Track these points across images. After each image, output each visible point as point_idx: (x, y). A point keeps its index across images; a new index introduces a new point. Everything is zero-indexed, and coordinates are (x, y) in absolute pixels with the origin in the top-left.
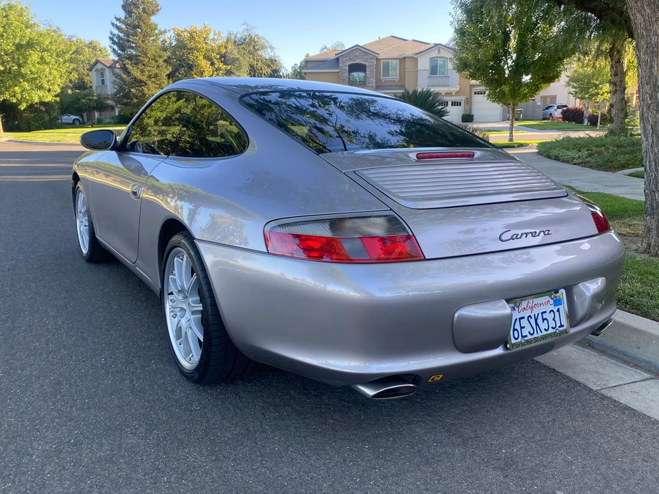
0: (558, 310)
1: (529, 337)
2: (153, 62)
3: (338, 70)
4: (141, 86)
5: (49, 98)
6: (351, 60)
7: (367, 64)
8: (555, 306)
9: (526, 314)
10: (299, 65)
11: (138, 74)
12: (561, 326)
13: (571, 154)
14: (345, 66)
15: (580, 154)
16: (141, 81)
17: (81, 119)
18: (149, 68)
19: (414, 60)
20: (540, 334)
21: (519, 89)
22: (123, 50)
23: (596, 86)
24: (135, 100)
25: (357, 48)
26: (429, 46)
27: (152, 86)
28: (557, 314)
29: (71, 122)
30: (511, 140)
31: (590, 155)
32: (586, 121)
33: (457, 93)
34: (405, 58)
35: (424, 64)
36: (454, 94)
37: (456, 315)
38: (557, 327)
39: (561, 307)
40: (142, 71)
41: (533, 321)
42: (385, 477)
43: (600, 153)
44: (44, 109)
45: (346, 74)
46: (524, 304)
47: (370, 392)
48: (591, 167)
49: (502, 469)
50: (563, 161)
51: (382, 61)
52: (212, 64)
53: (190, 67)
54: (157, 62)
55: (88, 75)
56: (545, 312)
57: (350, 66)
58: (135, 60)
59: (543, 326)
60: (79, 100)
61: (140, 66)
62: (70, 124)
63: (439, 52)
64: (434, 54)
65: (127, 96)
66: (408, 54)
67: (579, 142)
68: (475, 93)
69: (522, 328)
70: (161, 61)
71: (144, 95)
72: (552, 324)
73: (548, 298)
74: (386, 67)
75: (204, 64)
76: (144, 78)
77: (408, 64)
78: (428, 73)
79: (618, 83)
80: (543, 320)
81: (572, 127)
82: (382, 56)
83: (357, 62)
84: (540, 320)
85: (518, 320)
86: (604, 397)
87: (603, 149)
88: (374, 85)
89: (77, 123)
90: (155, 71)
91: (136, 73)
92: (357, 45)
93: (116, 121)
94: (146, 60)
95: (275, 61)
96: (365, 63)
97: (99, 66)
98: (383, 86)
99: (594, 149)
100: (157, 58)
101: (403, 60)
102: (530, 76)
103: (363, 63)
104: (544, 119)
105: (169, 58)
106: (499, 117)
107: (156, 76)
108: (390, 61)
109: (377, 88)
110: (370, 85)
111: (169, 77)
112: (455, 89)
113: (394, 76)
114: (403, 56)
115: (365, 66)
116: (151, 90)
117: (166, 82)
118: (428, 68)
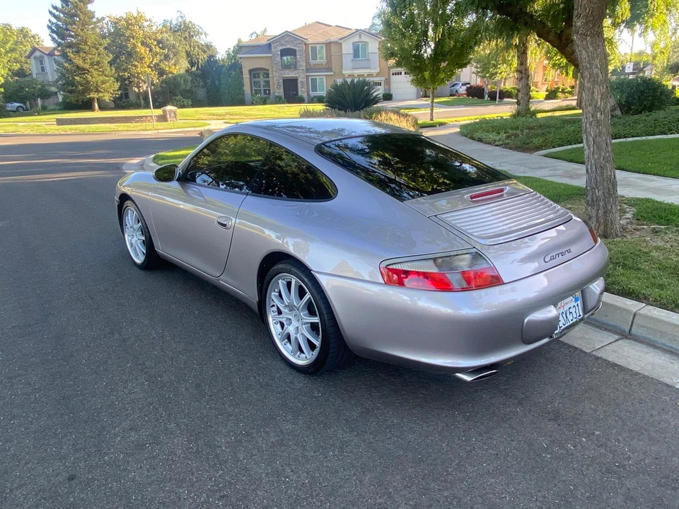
0: (577, 305)
1: (563, 326)
2: (94, 50)
3: (271, 55)
4: (84, 74)
6: (282, 45)
7: (297, 49)
9: (561, 311)
10: (232, 49)
11: (80, 62)
13: (492, 136)
14: (277, 51)
15: (500, 136)
16: (84, 69)
17: (24, 106)
18: (91, 56)
19: (338, 44)
20: (569, 324)
22: (63, 39)
23: (495, 66)
24: (80, 87)
25: (287, 35)
26: (351, 32)
27: (95, 73)
28: (577, 307)
29: (15, 109)
30: (432, 119)
31: (508, 137)
32: (486, 96)
33: (378, 75)
34: (330, 43)
35: (347, 48)
36: (375, 75)
37: (526, 320)
38: (578, 317)
39: (579, 302)
40: (84, 60)
41: (564, 315)
42: (480, 435)
43: (516, 135)
45: (278, 59)
46: (559, 305)
47: (468, 378)
48: (511, 149)
49: (554, 420)
50: (486, 143)
51: (310, 46)
52: (151, 50)
53: (130, 55)
54: (97, 49)
55: (26, 63)
56: (570, 308)
57: (281, 51)
58: (76, 48)
59: (570, 317)
60: (23, 88)
61: (82, 54)
62: (14, 111)
63: (360, 37)
64: (357, 39)
65: (72, 83)
66: (333, 39)
67: (495, 124)
68: (393, 74)
70: (101, 49)
71: (88, 82)
72: (575, 316)
73: (571, 297)
74: (314, 49)
75: (141, 50)
76: (87, 66)
77: (334, 48)
78: (351, 57)
79: (524, 72)
80: (570, 313)
81: (476, 102)
82: (310, 41)
83: (288, 46)
84: (568, 314)
86: (597, 358)
87: (518, 132)
88: (304, 68)
90: (96, 59)
91: (79, 62)
92: (287, 31)
93: (62, 107)
94: (87, 48)
95: (211, 47)
96: (295, 48)
97: (37, 54)
98: (312, 69)
99: (511, 132)
100: (98, 46)
101: (328, 44)
102: (446, 63)
103: (293, 48)
104: (451, 95)
105: (109, 45)
106: (414, 96)
107: (98, 63)
108: (318, 46)
109: (307, 70)
110: (301, 68)
111: (111, 63)
112: (375, 71)
113: (321, 59)
114: (328, 41)
115: (295, 51)
116: (95, 77)
117: (108, 69)
118: (352, 51)
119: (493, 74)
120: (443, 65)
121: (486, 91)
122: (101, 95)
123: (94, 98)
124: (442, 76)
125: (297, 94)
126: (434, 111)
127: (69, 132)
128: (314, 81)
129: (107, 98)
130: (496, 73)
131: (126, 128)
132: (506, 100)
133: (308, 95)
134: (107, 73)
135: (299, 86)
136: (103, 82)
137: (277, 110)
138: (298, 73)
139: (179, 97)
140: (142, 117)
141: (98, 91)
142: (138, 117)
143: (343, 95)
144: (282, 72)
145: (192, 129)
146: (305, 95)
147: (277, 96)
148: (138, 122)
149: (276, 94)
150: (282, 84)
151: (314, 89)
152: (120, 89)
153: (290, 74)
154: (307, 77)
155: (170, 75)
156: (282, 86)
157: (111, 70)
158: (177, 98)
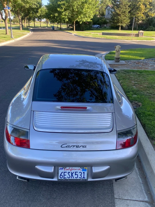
0: (84, 173)
1: (67, 178)
2: (124, 7)
4: (118, 16)
5: (89, 20)
8: (82, 171)
9: (68, 171)
12: (84, 178)
16: (119, 14)
18: (123, 9)
20: (72, 178)
22: (115, 3)
24: (116, 21)
27: (122, 16)
29: (97, 27)
38: (82, 178)
40: (120, 10)
41: (70, 174)
44: (88, 23)
46: (68, 168)
52: (146, 7)
56: (77, 172)
58: (118, 6)
59: (75, 176)
60: (99, 20)
61: (120, 9)
65: (114, 20)
69: (64, 175)
70: (127, 6)
71: (119, 19)
72: (80, 176)
73: (80, 168)
75: (142, 7)
80: (76, 174)
84: (74, 174)
85: (63, 173)
89: (99, 27)
90: (125, 10)
91: (118, 11)
94: (122, 6)
97: (108, 8)
100: (126, 5)
105: (131, 5)
107: (124, 12)
111: (129, 12)
116: (122, 17)
117: (128, 14)
122: (122, 24)
123: (120, 26)
127: (102, 38)
129: (124, 25)
131: (121, 38)
134: (126, 16)
136: (124, 19)
139: (152, 26)
140: (129, 34)
141: (122, 23)
142: (128, 34)
145: (146, 41)
148: (128, 36)
152: (130, 22)
155: (151, 17)
157: (129, 15)
158: (151, 27)
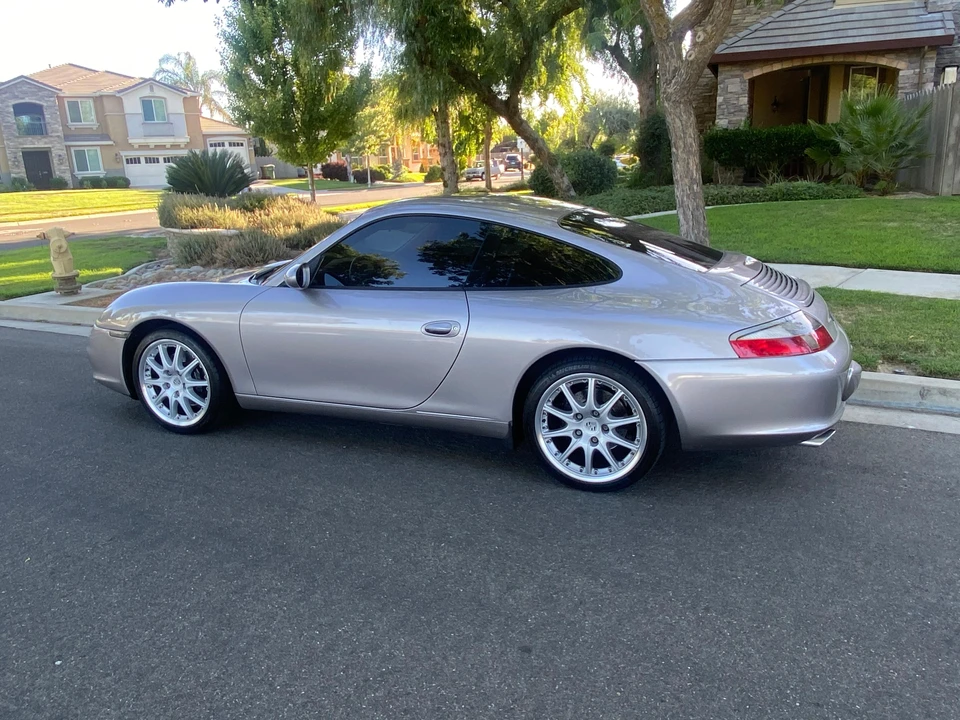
6: (17, 97)
7: (45, 104)
14: (8, 106)
19: (117, 99)
21: (317, 147)
25: (23, 81)
26: (134, 82)
32: (352, 178)
33: (187, 146)
34: (101, 96)
35: (133, 105)
36: (182, 146)
45: (12, 119)
47: (818, 443)
49: (866, 472)
51: (66, 101)
57: (15, 106)
63: (152, 89)
64: (146, 92)
66: (106, 91)
68: (212, 146)
74: (74, 106)
77: (108, 105)
78: (141, 118)
79: (447, 145)
81: (336, 185)
82: (66, 93)
83: (27, 100)
88: (61, 134)
92: (22, 76)
96: (41, 103)
98: (74, 136)
101: (99, 99)
103: (38, 102)
104: (300, 176)
108: (79, 100)
109: (67, 138)
110: (54, 134)
112: (184, 140)
113: (89, 120)
114: (98, 94)
115: (41, 107)
118: (140, 111)
119: (359, 149)
120: (323, 134)
121: (350, 171)
124: (321, 148)
125: (50, 173)
126: (317, 195)
128: (80, 155)
130: (364, 147)
132: (378, 182)
133: (73, 176)
135: (55, 161)
137: (29, 200)
138: (51, 142)
143: (197, 174)
144: (21, 140)
146: (67, 177)
147: (15, 178)
149: (13, 175)
150: (21, 159)
151: (83, 167)
153: (37, 143)
154: (68, 148)
156: (23, 162)
